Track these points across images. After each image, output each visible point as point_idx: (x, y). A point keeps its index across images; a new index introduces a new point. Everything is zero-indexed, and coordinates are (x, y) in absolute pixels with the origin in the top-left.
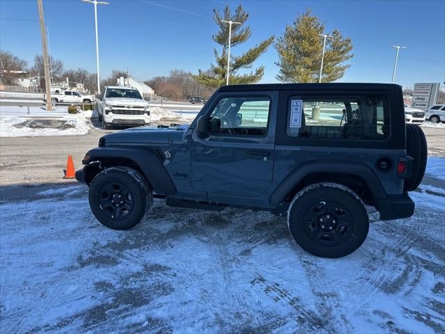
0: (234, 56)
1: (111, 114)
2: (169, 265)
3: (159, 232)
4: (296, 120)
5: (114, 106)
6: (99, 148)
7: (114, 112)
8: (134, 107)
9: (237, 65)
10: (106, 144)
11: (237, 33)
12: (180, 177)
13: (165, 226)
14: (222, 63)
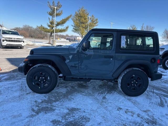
0: (57, 21)
1: (5, 41)
3: (62, 93)
4: (123, 44)
5: (7, 38)
6: (30, 55)
7: (7, 40)
8: (17, 39)
9: (58, 25)
10: (34, 53)
11: (58, 12)
14: (52, 23)
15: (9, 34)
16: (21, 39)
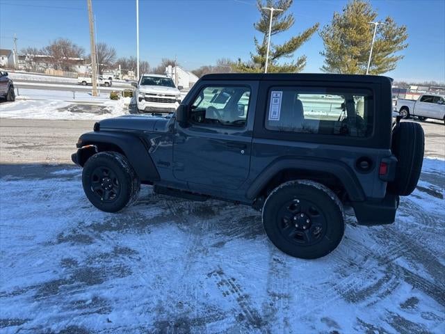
0: (275, 44)
1: (144, 101)
2: (138, 250)
4: (275, 113)
5: (147, 94)
7: (146, 99)
8: (166, 96)
9: (278, 54)
10: (101, 129)
11: (279, 21)
12: (163, 166)
13: (152, 212)
14: (262, 51)
15: (155, 84)
16: (174, 96)
